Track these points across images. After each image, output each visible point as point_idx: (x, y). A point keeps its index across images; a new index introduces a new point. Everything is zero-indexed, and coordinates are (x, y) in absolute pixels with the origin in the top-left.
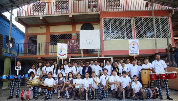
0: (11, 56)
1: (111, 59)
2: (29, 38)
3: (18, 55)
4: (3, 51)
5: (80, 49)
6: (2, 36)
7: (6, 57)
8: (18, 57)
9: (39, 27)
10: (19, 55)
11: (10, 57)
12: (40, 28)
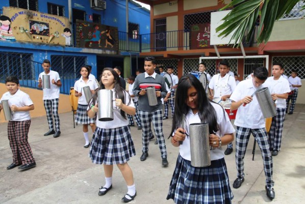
0: (130, 54)
1: (265, 59)
2: (157, 22)
3: (140, 51)
4: (120, 49)
5: (212, 43)
6: (117, 30)
7: (125, 56)
8: (140, 54)
9: (168, 3)
10: (143, 51)
11: (129, 56)
12: (170, 4)
